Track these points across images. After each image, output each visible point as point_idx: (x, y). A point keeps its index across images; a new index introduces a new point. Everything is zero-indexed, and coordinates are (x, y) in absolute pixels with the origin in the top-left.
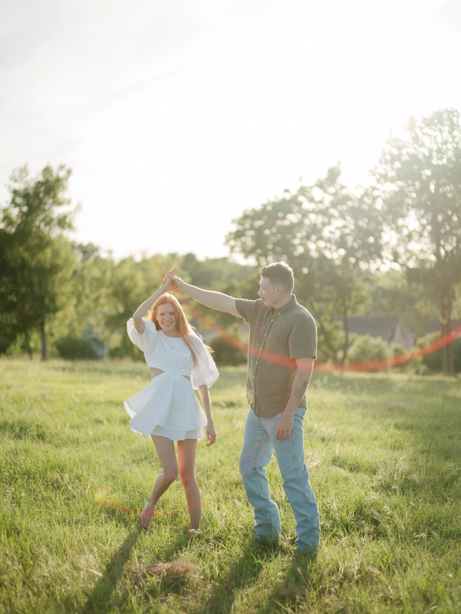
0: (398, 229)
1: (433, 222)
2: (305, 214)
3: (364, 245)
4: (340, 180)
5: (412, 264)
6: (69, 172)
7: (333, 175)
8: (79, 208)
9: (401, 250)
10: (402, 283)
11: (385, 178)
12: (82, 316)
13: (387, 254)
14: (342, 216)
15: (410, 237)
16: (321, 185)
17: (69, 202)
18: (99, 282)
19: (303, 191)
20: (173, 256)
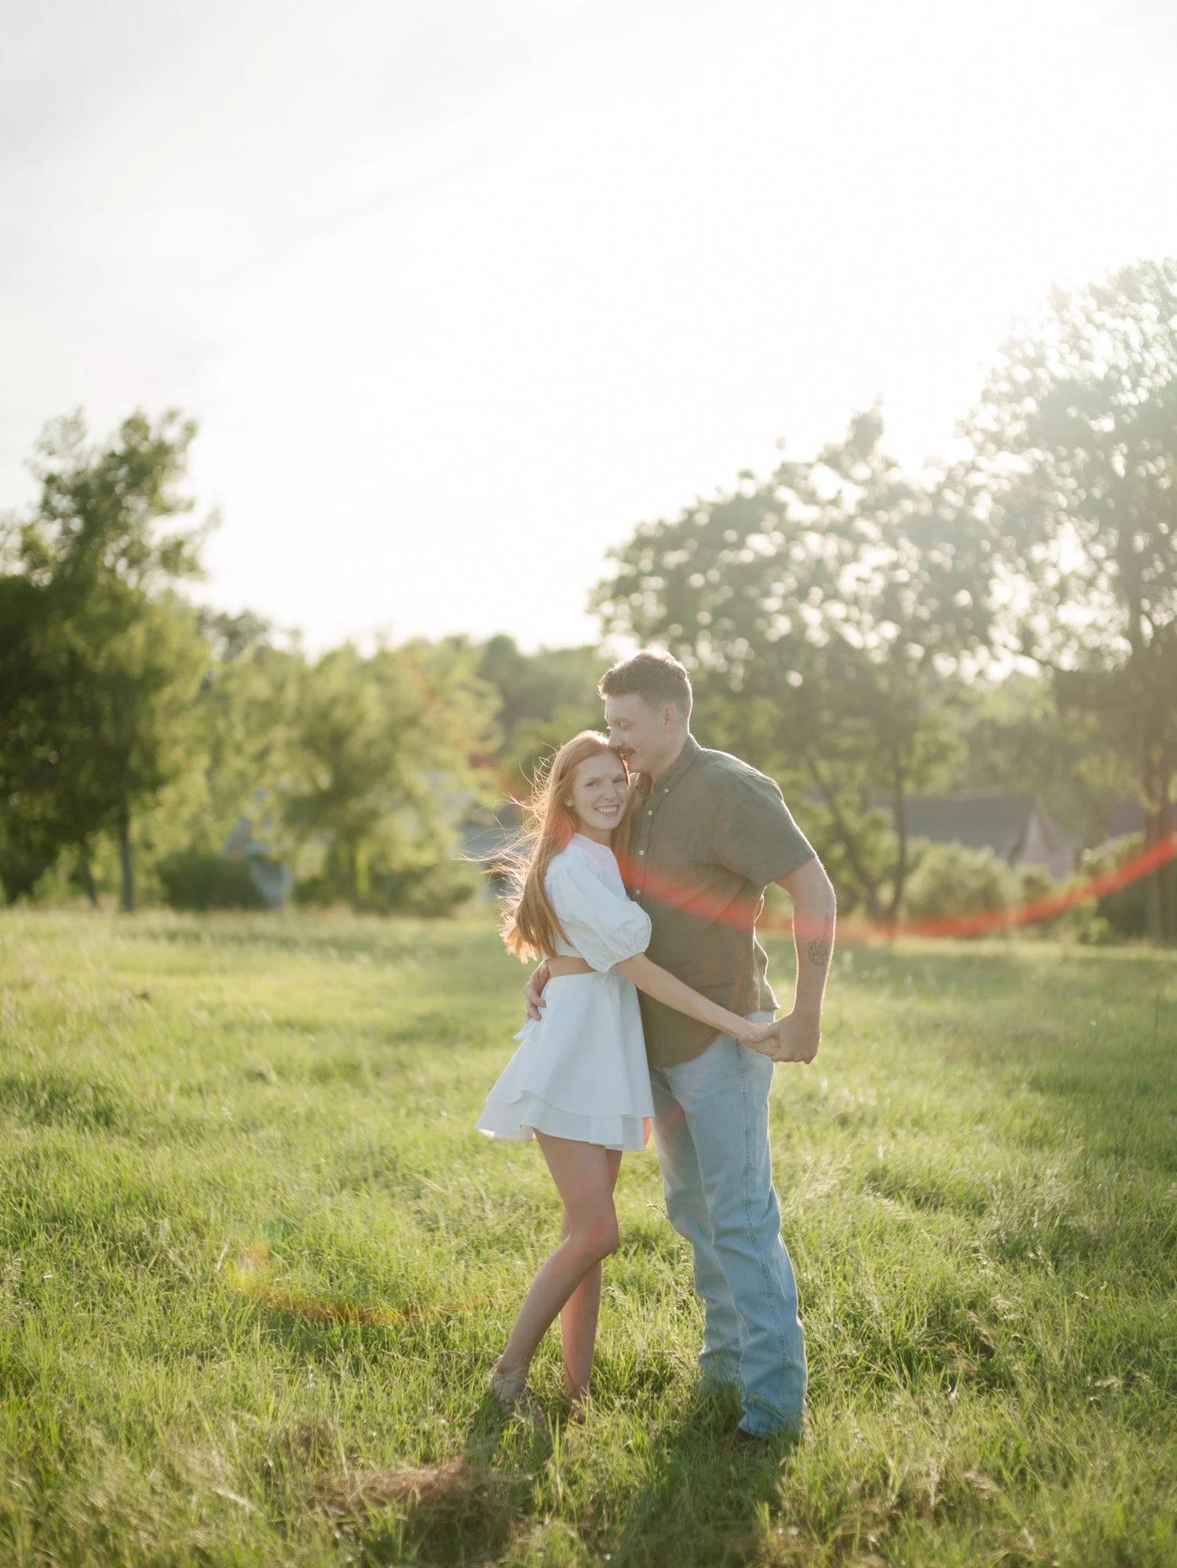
0: (1033, 572)
1: (1123, 553)
2: (793, 533)
3: (947, 612)
4: (884, 446)
5: (1068, 661)
6: (190, 430)
7: (865, 432)
8: (215, 519)
9: (1040, 624)
10: (1042, 709)
11: (998, 440)
12: (224, 801)
13: (1003, 634)
14: (890, 537)
15: (1062, 592)
16: (832, 460)
17: (190, 506)
18: (267, 713)
19: (787, 474)
20: (457, 644)
